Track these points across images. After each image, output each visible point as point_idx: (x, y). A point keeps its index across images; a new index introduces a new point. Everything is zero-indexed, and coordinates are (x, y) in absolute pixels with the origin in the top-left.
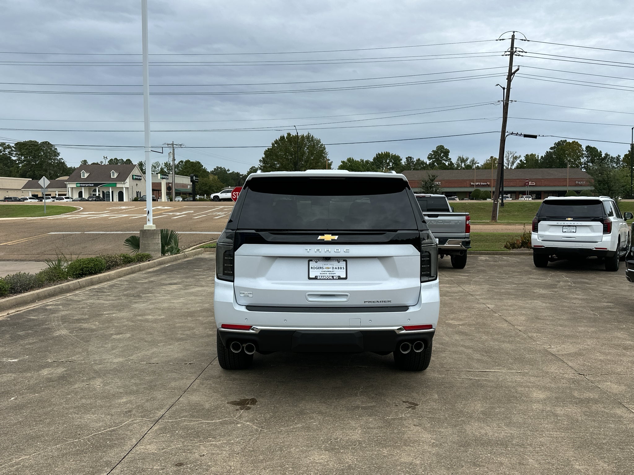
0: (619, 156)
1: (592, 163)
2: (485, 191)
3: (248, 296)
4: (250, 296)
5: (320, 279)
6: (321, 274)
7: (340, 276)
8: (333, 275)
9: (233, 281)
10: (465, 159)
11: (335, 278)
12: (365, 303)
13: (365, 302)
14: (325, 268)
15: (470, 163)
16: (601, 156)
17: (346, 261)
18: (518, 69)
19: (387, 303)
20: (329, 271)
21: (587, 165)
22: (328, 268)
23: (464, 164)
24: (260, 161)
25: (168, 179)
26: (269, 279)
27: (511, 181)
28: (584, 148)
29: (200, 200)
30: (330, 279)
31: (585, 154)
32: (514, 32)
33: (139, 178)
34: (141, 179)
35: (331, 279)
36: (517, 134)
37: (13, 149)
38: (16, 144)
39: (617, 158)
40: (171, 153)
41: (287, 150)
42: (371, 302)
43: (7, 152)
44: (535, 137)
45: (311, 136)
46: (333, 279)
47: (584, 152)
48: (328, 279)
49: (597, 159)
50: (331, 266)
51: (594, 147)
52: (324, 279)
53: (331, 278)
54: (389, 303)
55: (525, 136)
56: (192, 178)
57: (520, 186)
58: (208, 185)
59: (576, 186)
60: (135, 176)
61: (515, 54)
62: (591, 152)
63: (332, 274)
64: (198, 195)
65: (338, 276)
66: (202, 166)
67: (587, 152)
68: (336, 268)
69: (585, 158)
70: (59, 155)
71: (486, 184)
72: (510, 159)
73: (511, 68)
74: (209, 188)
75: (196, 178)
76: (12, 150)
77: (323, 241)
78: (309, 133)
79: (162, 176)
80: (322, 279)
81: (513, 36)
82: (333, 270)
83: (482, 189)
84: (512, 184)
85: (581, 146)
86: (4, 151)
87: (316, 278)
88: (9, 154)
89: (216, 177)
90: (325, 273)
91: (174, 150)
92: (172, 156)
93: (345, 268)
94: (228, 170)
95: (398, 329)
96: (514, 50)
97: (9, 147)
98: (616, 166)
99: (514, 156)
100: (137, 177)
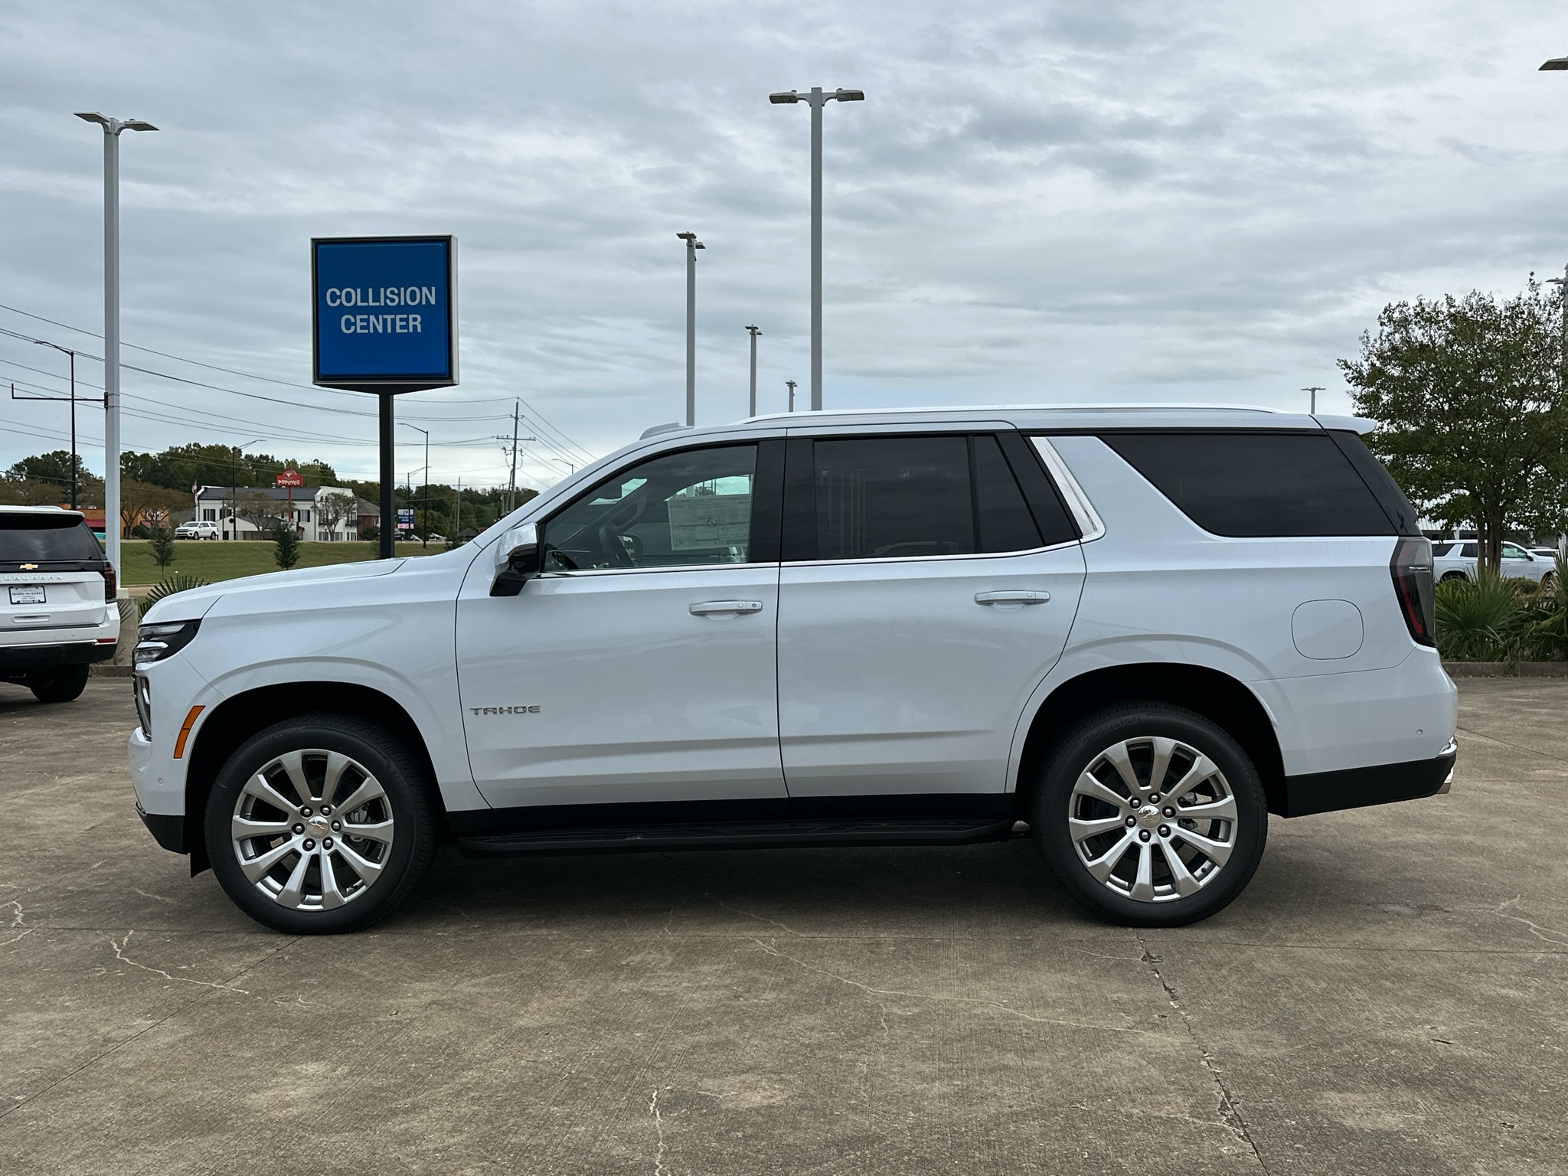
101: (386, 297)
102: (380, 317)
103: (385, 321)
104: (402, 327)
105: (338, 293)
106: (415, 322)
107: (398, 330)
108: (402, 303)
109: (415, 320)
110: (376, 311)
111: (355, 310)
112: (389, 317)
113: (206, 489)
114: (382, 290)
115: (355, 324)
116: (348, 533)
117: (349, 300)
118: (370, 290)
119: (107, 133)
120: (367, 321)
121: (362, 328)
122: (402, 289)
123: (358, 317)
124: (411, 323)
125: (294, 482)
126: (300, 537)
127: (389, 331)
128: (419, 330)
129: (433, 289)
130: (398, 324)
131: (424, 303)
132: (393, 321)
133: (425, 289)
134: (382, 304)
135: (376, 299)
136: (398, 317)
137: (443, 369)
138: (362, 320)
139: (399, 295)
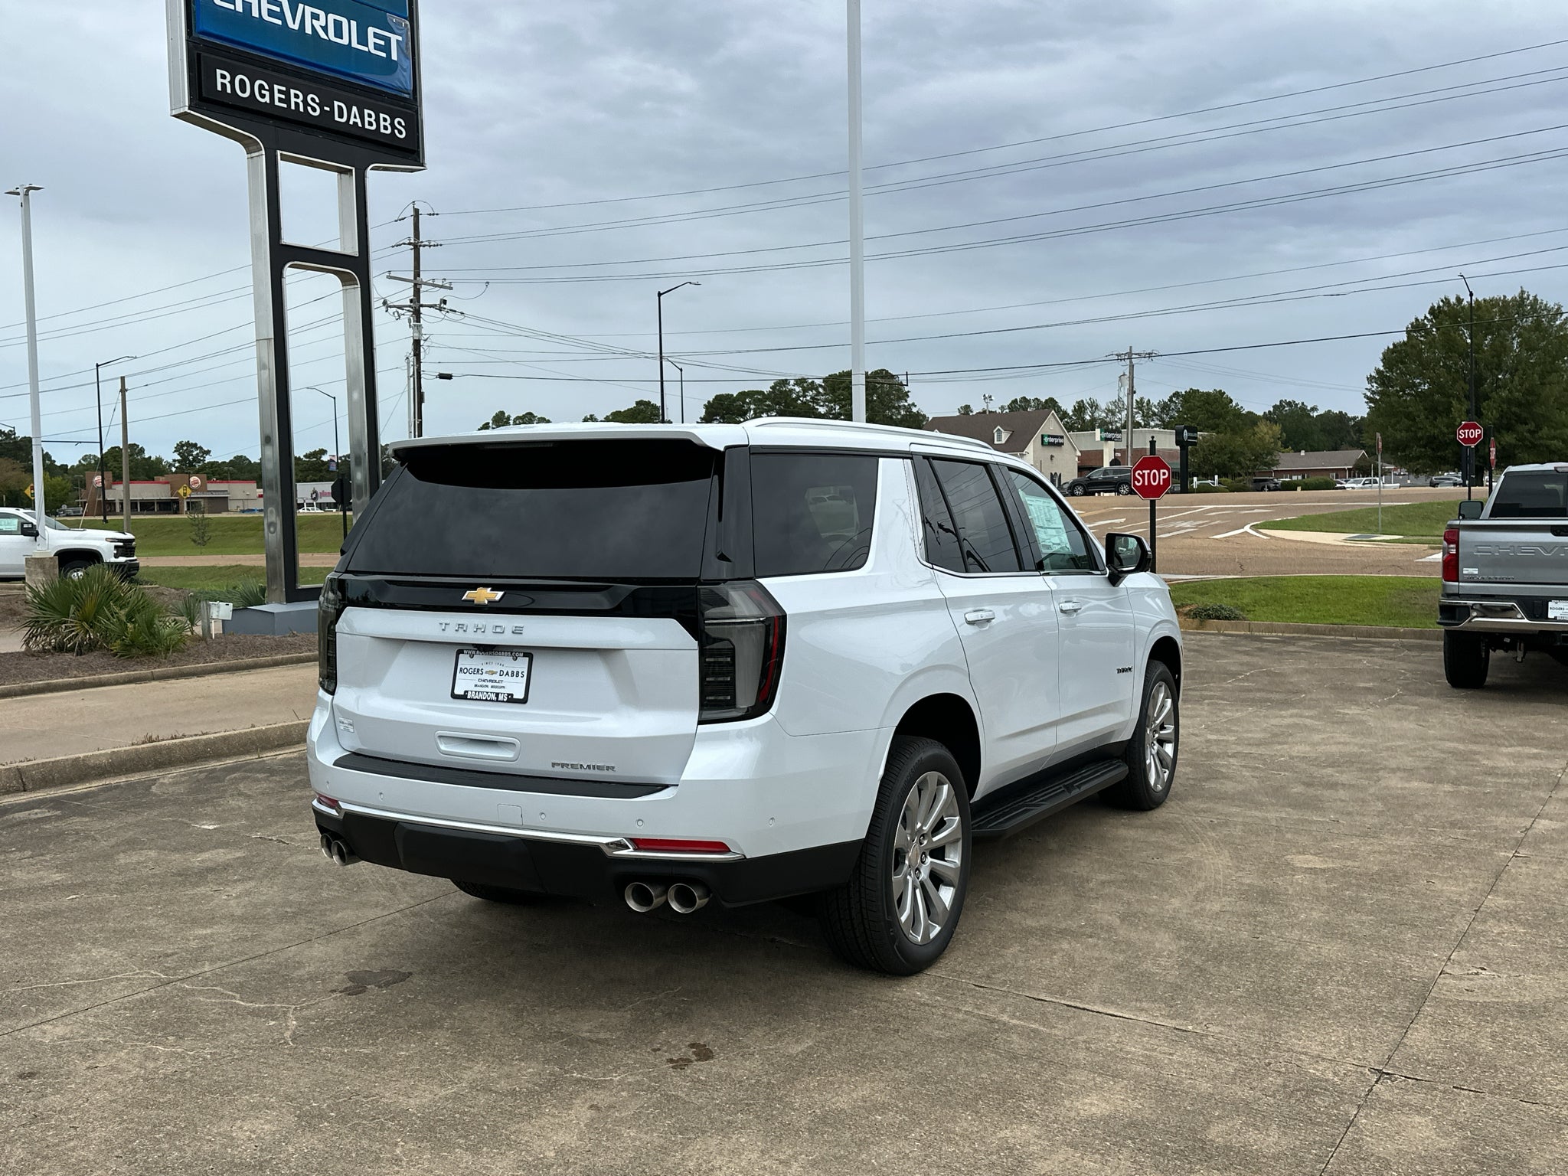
5: (473, 699)
6: (476, 686)
7: (512, 695)
8: (497, 691)
9: (333, 693)
11: (500, 698)
12: (553, 767)
13: (554, 765)
14: (486, 672)
17: (530, 656)
19: (605, 772)
20: (491, 681)
22: (493, 673)
24: (1370, 379)
25: (1120, 440)
29: (1202, 489)
30: (490, 700)
33: (1057, 440)
34: (1063, 444)
35: (493, 701)
37: (821, 390)
38: (825, 380)
40: (1124, 375)
41: (1450, 345)
42: (566, 766)
43: (808, 398)
45: (1531, 298)
46: (497, 701)
48: (486, 700)
50: (497, 669)
52: (480, 700)
53: (493, 697)
54: (610, 772)
56: (1179, 434)
58: (1227, 450)
60: (1049, 436)
63: (497, 687)
64: (1195, 479)
65: (509, 695)
66: (1231, 401)
68: (507, 674)
70: (908, 396)
74: (1231, 459)
75: (1191, 435)
76: (819, 393)
77: (471, 605)
78: (1523, 292)
79: (1104, 435)
80: (476, 699)
82: (501, 678)
86: (805, 396)
87: (464, 697)
88: (813, 402)
89: (1277, 428)
90: (484, 684)
91: (1132, 366)
92: (1127, 382)
93: (525, 674)
94: (1314, 409)
95: (607, 844)
97: (813, 386)
100: (1052, 440)
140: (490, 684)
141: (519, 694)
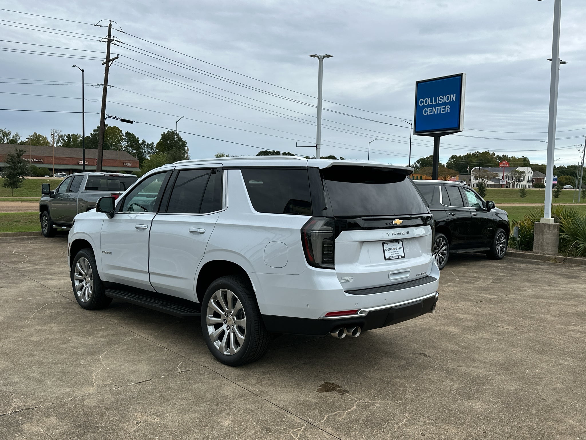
0: (153, 143)
1: (131, 147)
2: (43, 168)
3: (349, 282)
4: (350, 281)
5: (392, 259)
6: (391, 254)
8: (397, 255)
9: (334, 269)
10: (7, 133)
13: (417, 275)
14: (393, 249)
15: (13, 137)
16: (139, 142)
17: (402, 242)
18: (117, 58)
19: (424, 274)
21: (127, 148)
22: (395, 249)
23: (7, 138)
26: (361, 264)
27: (64, 159)
28: (124, 133)
31: (125, 139)
32: (111, 21)
35: (397, 258)
36: (115, 117)
39: (152, 144)
42: (420, 275)
44: (131, 122)
47: (124, 137)
49: (135, 144)
51: (132, 134)
52: (394, 259)
55: (123, 120)
57: (73, 165)
59: (124, 167)
61: (112, 42)
62: (129, 138)
65: (400, 256)
67: (127, 137)
68: (398, 248)
69: (125, 142)
71: (39, 160)
72: (55, 138)
73: (108, 55)
77: (396, 225)
81: (110, 25)
82: (397, 250)
83: (38, 166)
84: (65, 162)
85: (121, 131)
87: (389, 259)
93: (402, 248)
96: (112, 38)
98: (151, 151)
99: (60, 134)
101: (439, 100)
102: (436, 108)
103: (438, 109)
104: (443, 111)
105: (423, 101)
106: (448, 108)
107: (442, 112)
108: (444, 102)
109: (448, 107)
110: (434, 106)
111: (428, 106)
112: (439, 108)
113: (475, 168)
114: (438, 97)
115: (428, 111)
116: (528, 185)
117: (426, 103)
118: (434, 98)
119: (319, 60)
120: (432, 110)
121: (430, 112)
122: (444, 96)
123: (429, 109)
124: (446, 109)
125: (506, 165)
126: (509, 187)
127: (439, 113)
128: (449, 111)
129: (455, 95)
130: (442, 109)
131: (451, 101)
132: (440, 109)
133: (452, 95)
134: (437, 103)
135: (435, 101)
136: (442, 107)
137: (456, 126)
138: (430, 110)
139: (443, 99)
140: (395, 253)
141: (403, 255)
